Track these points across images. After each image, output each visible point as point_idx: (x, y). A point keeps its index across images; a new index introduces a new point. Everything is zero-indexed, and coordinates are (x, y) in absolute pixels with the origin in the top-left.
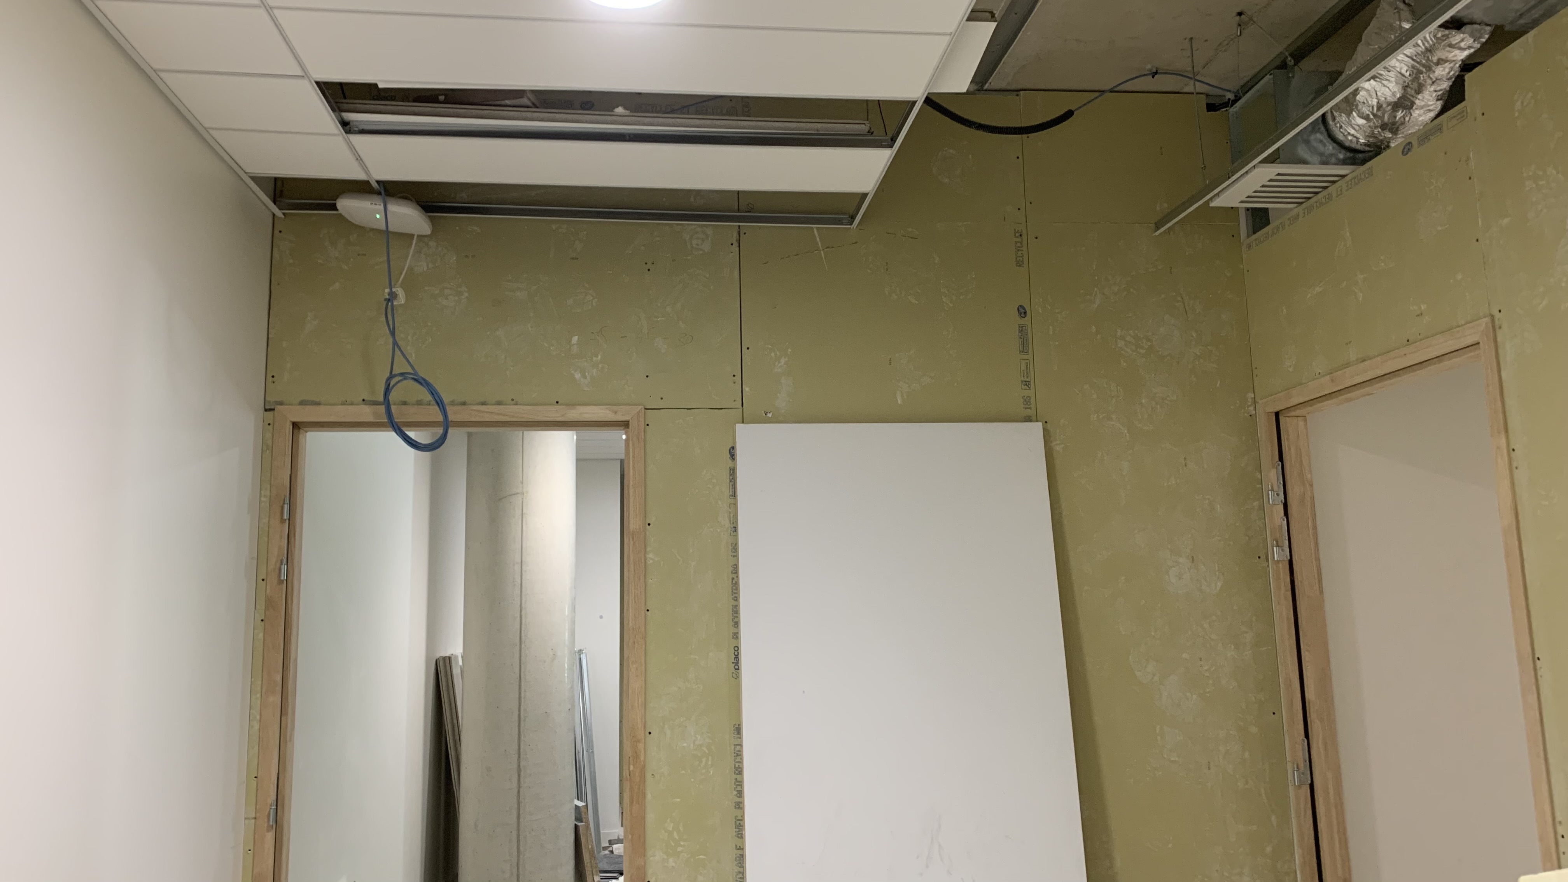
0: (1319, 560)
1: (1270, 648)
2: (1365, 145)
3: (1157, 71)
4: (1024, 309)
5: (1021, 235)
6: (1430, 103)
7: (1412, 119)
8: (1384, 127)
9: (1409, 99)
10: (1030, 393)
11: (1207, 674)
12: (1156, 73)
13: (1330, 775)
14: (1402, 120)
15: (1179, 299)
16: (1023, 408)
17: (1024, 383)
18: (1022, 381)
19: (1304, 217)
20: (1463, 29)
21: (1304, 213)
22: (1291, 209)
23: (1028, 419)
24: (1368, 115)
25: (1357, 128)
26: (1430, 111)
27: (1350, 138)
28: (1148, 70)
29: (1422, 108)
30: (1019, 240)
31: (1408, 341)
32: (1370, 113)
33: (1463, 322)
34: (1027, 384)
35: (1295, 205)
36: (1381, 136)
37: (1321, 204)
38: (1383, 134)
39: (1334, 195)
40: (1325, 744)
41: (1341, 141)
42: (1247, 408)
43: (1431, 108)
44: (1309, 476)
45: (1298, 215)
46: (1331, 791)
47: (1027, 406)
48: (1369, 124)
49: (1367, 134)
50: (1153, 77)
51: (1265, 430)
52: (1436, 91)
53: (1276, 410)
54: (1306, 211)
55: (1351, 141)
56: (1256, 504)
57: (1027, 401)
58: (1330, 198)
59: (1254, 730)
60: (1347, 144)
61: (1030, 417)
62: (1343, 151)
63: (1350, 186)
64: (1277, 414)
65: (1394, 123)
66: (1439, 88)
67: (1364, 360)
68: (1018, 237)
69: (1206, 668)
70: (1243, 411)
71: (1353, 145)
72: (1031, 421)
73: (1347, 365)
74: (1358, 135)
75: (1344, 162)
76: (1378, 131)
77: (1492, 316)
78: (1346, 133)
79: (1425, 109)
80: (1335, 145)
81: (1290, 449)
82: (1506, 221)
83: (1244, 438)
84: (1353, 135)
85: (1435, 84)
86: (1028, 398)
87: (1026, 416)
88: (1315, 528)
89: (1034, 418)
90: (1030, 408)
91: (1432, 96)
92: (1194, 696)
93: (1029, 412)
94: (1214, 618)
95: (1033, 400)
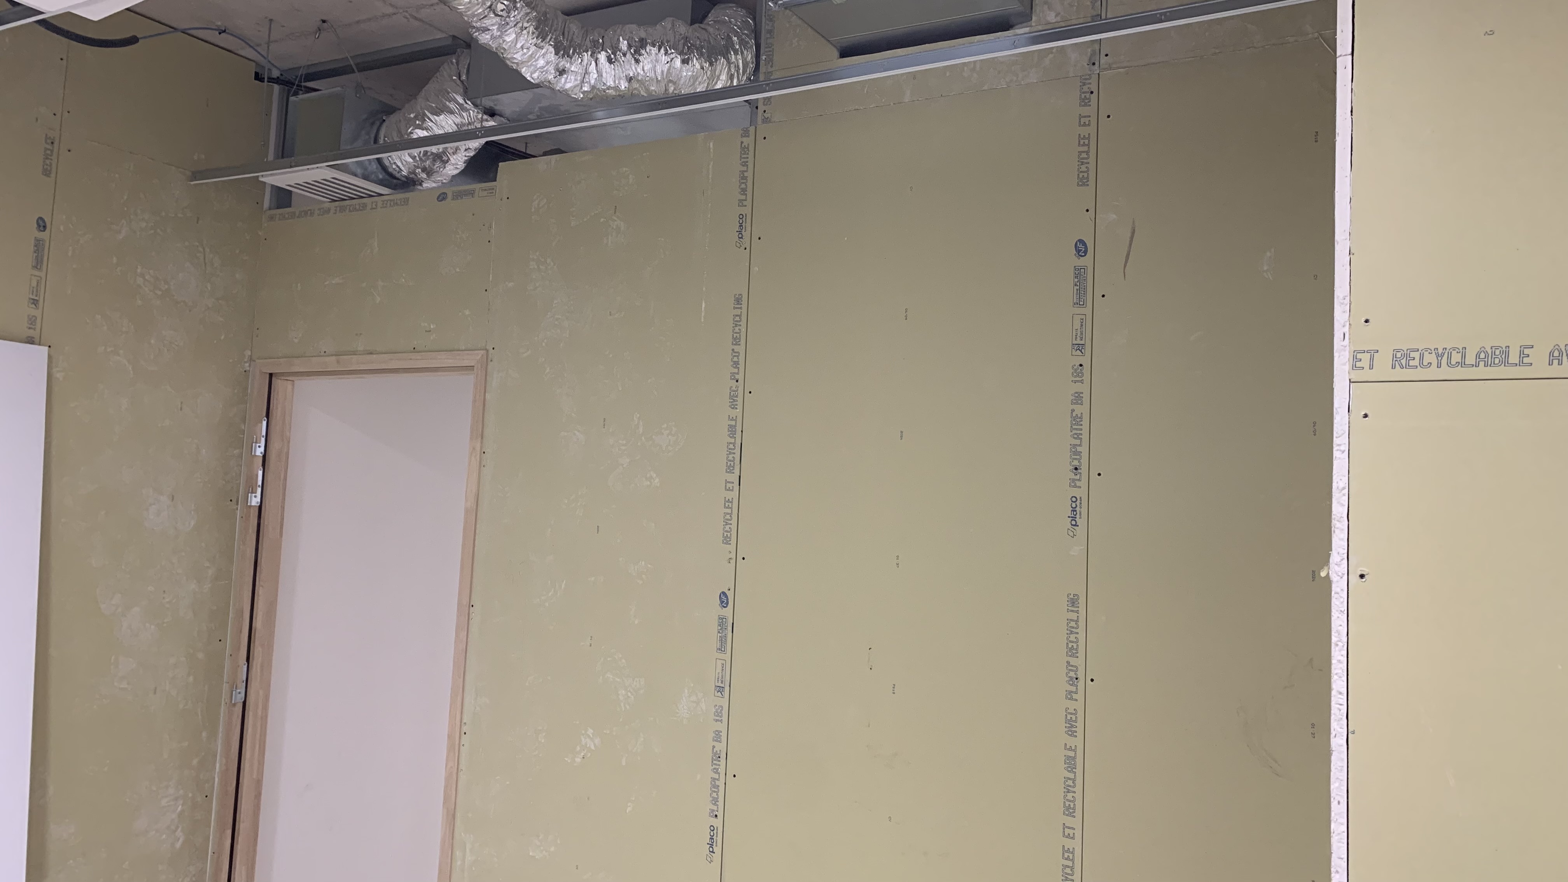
0: (284, 508)
1: (227, 582)
2: (405, 177)
3: (225, 30)
4: (44, 221)
5: (52, 143)
6: (459, 163)
7: (444, 171)
8: (424, 170)
9: (447, 156)
10: (37, 313)
11: (167, 606)
12: (224, 31)
13: (261, 692)
14: (438, 169)
15: (201, 249)
16: (27, 327)
17: (32, 301)
18: (30, 299)
19: (335, 213)
20: (494, 118)
21: (336, 210)
22: (324, 202)
23: (30, 341)
24: (416, 156)
25: (404, 163)
26: (457, 168)
27: (394, 166)
28: (216, 26)
29: (453, 165)
30: (49, 147)
31: (414, 348)
32: (417, 156)
33: (463, 348)
34: (35, 302)
35: (328, 200)
36: (420, 175)
37: (355, 210)
38: (421, 174)
39: (369, 207)
40: (262, 666)
41: (386, 166)
42: (243, 364)
43: (458, 167)
44: (288, 434)
45: (329, 210)
46: (260, 707)
47: (31, 326)
48: (415, 164)
49: (410, 170)
50: (220, 33)
51: (258, 387)
52: (465, 156)
53: (271, 372)
54: (338, 209)
55: (394, 169)
56: (236, 452)
57: (32, 321)
58: (364, 206)
59: (201, 656)
60: (390, 170)
61: (34, 338)
62: (384, 174)
63: (385, 205)
64: (271, 375)
65: (432, 169)
66: (467, 155)
67: (371, 353)
68: (48, 144)
69: (167, 600)
70: (239, 365)
71: (394, 173)
72: (32, 343)
73: (354, 353)
74: (403, 168)
75: (381, 183)
76: (419, 171)
77: (487, 351)
78: (392, 162)
79: (455, 166)
80: (379, 166)
81: (277, 408)
82: (511, 284)
83: (236, 391)
84: (398, 166)
85: (467, 151)
86: (34, 318)
87: (29, 337)
88: (285, 479)
89: (37, 340)
90: (34, 329)
91: (462, 159)
92: (153, 627)
93: (31, 333)
94: (183, 554)
95: (39, 321)
